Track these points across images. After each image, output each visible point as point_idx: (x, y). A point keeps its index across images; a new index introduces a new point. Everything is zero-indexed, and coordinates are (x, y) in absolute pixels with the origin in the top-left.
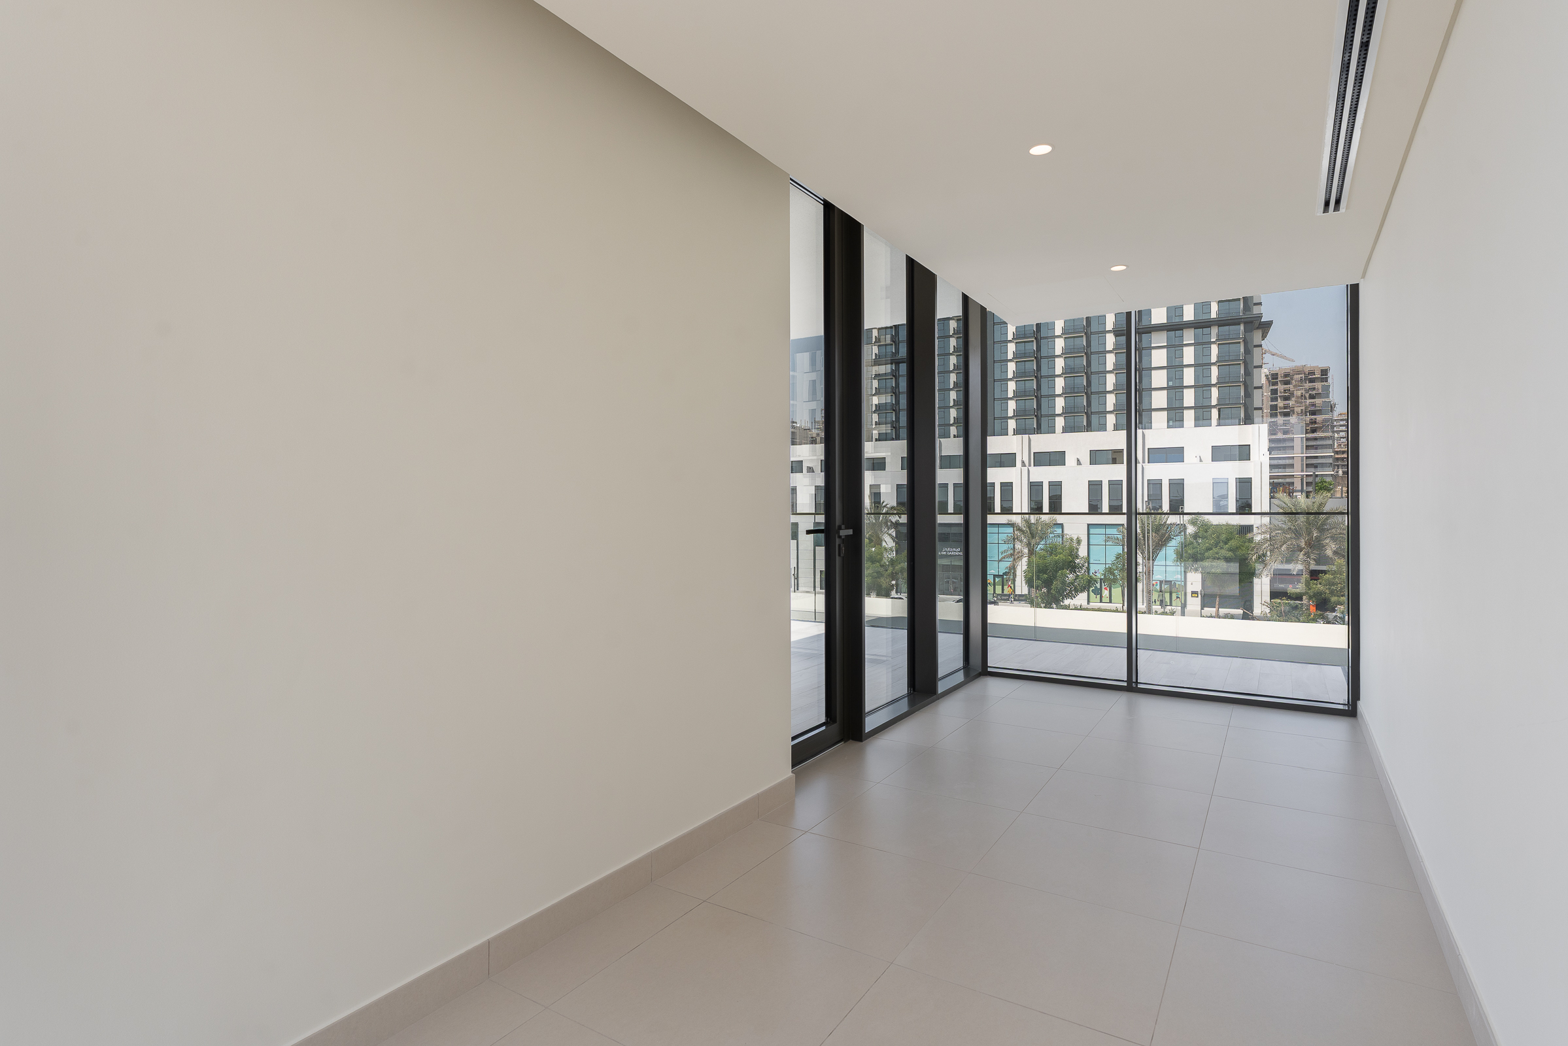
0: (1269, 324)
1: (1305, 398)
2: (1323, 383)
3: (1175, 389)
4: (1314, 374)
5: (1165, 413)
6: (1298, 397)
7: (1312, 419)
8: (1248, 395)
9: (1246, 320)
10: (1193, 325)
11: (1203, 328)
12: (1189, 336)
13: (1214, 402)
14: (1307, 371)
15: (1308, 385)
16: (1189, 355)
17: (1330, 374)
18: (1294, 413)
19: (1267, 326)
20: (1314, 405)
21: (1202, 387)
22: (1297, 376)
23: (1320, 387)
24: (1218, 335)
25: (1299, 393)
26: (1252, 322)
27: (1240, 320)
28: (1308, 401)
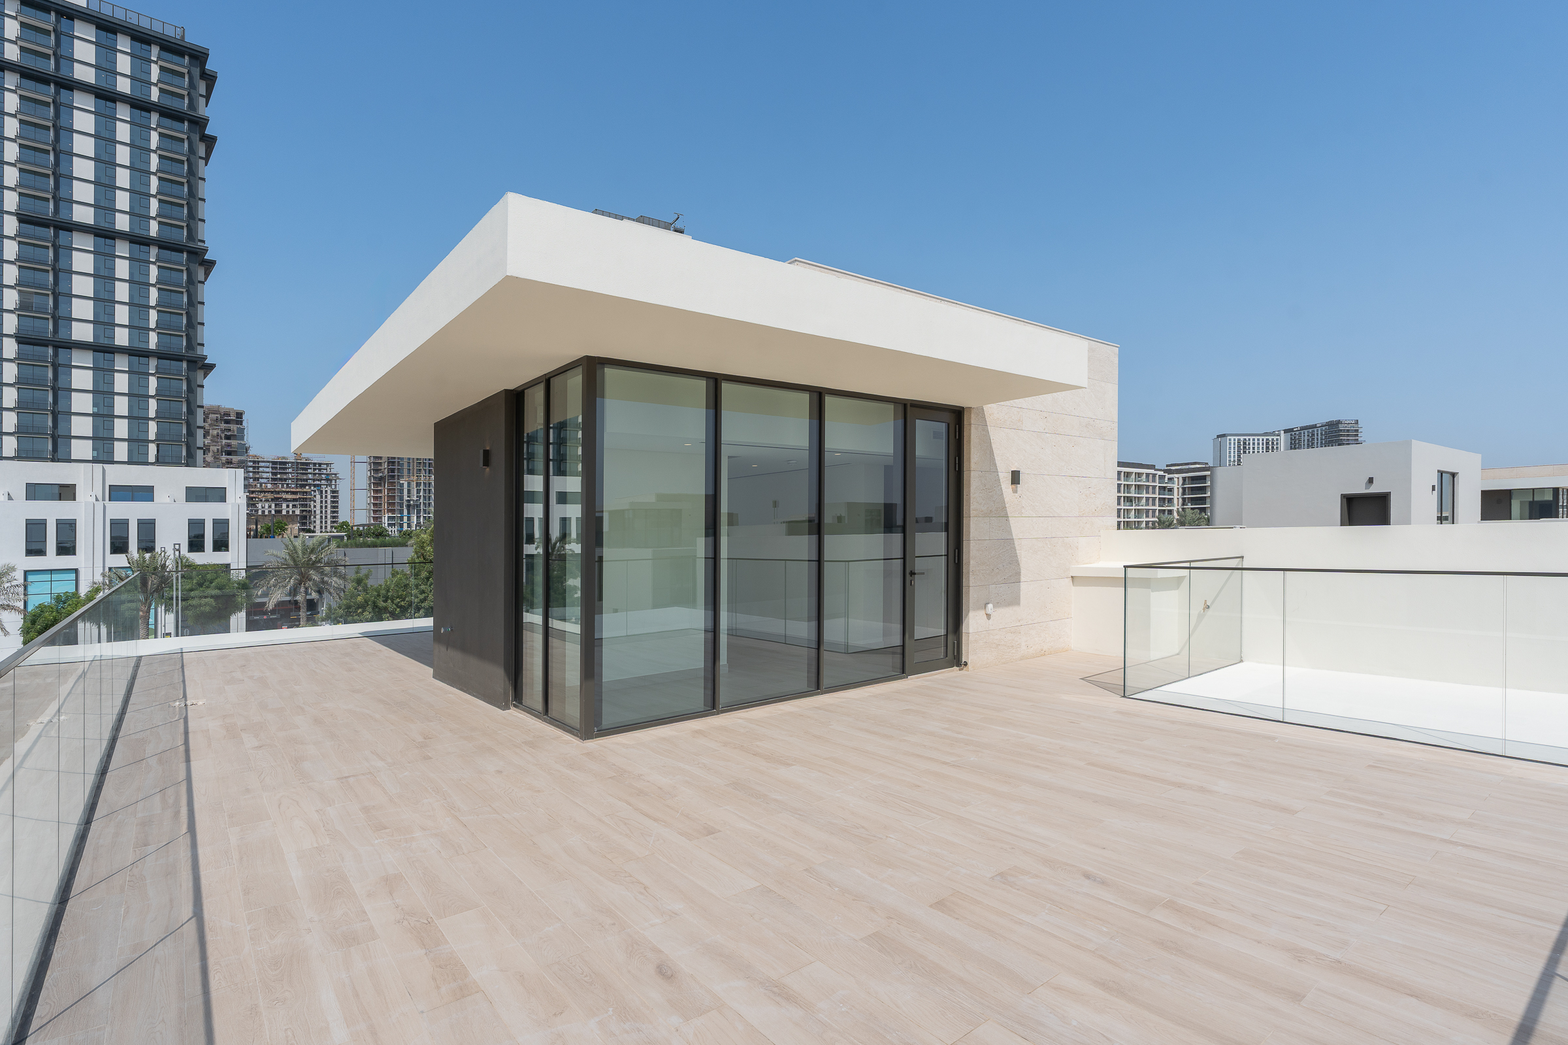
0: (211, 367)
1: (221, 438)
2: (238, 426)
3: (103, 416)
4: (229, 415)
5: (91, 442)
6: (213, 436)
7: (227, 459)
8: (191, 433)
9: (189, 358)
10: (128, 351)
11: (139, 356)
12: (121, 363)
13: (152, 436)
14: (222, 411)
15: (223, 426)
16: (121, 382)
17: (244, 417)
18: (209, 451)
19: (210, 368)
20: (229, 445)
21: (137, 419)
22: (213, 415)
23: (235, 429)
24: (157, 368)
25: (215, 432)
26: (195, 362)
27: (183, 358)
28: (224, 441)
